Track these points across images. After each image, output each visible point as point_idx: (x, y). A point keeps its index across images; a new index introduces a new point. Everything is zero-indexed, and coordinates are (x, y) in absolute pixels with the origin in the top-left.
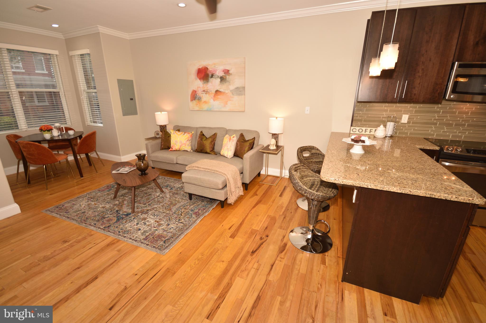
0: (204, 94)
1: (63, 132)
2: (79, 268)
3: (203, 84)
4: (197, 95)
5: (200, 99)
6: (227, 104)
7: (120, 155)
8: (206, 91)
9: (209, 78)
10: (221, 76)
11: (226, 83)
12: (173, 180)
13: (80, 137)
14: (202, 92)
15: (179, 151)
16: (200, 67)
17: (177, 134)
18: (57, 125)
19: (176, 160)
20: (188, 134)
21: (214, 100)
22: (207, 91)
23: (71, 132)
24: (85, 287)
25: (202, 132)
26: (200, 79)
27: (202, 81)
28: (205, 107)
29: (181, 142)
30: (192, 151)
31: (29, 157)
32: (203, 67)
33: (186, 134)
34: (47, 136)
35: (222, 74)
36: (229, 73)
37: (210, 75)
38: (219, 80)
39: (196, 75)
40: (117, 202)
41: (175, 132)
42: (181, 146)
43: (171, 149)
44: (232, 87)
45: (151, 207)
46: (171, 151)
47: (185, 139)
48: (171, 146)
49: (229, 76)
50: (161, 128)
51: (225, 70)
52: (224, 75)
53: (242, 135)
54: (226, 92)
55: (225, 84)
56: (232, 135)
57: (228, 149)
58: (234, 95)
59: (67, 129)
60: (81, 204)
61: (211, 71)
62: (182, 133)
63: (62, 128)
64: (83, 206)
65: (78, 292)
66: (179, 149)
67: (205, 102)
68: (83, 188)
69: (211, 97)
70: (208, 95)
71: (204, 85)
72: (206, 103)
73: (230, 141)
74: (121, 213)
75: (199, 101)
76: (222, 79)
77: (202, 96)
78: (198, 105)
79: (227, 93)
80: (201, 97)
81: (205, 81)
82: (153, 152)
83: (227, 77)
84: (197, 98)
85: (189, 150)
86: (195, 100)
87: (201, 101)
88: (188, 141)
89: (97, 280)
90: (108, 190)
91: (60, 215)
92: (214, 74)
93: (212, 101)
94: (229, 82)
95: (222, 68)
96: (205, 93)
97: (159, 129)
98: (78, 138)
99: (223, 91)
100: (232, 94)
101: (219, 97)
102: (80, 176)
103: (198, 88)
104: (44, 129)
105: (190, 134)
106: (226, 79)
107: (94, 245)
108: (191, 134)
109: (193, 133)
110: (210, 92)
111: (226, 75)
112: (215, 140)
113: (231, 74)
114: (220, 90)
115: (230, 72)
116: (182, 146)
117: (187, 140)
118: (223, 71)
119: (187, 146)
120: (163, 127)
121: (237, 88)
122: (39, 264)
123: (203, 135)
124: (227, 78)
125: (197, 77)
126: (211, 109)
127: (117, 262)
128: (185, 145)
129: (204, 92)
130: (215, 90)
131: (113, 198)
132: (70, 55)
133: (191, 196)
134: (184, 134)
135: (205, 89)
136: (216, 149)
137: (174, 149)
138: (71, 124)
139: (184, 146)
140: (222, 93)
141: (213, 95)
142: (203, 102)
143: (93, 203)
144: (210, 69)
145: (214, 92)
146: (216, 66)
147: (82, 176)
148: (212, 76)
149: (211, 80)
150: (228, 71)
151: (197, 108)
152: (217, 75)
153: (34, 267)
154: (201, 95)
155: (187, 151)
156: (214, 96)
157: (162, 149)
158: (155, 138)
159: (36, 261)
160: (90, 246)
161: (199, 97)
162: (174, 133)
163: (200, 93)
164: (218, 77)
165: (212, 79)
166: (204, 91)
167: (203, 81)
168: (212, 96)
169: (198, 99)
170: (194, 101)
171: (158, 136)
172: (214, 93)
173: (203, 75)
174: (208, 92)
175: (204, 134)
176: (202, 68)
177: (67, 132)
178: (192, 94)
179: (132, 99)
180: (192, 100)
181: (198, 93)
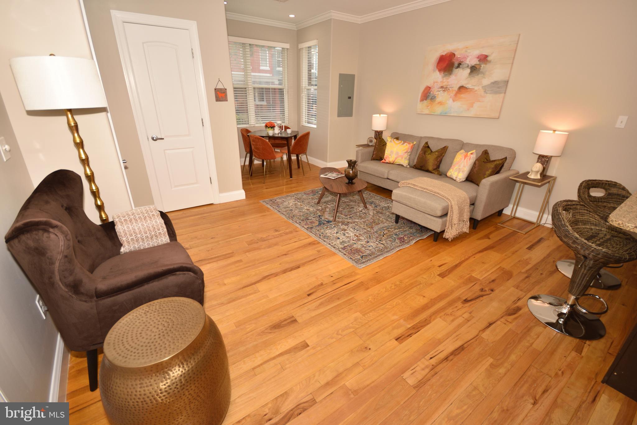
0: (442, 92)
1: (283, 130)
2: (286, 255)
3: (443, 77)
4: (431, 93)
5: (433, 98)
6: (472, 107)
7: (327, 162)
8: (444, 87)
9: (454, 69)
10: (473, 65)
11: (478, 75)
12: (379, 198)
13: (295, 137)
14: (438, 88)
15: (392, 164)
16: (444, 54)
17: (394, 142)
18: (279, 122)
19: (388, 174)
20: (408, 144)
21: (454, 101)
22: (447, 88)
23: (289, 131)
24: (290, 271)
25: (427, 143)
26: (440, 70)
27: (442, 73)
28: (438, 110)
29: (397, 153)
30: (409, 166)
31: (256, 150)
32: (448, 53)
33: (406, 144)
34: (271, 132)
35: (474, 62)
36: (487, 60)
37: (456, 65)
38: (468, 71)
39: (436, 64)
40: (320, 208)
41: (393, 140)
42: (396, 158)
43: (383, 161)
44: (486, 81)
45: (352, 220)
46: (383, 162)
47: (404, 150)
48: (385, 157)
49: (486, 64)
50: (376, 134)
51: (482, 55)
52: (478, 63)
53: (486, 153)
54: (476, 88)
55: (476, 76)
56: (470, 151)
57: (459, 169)
58: (487, 93)
59: (287, 128)
60: (290, 202)
61: (460, 58)
62: (401, 142)
63: (283, 126)
64: (291, 204)
65: (285, 273)
66: (394, 162)
67: (440, 103)
68: (292, 188)
69: (450, 96)
70: (446, 93)
71: (445, 78)
72: (441, 104)
73: (465, 159)
74: (323, 218)
75: (432, 102)
76: (474, 69)
77: (438, 95)
78: (429, 107)
79: (476, 91)
80: (436, 95)
81: (446, 73)
82: (363, 161)
83: (482, 66)
84: (430, 97)
85: (405, 165)
86: (426, 100)
87: (435, 101)
88: (406, 153)
89: (299, 269)
90: (312, 194)
91: (273, 208)
92: (463, 62)
93: (450, 101)
94: (484, 74)
95: (477, 52)
96: (443, 91)
97: (373, 135)
98: (293, 137)
99: (471, 88)
100: (485, 92)
101: (462, 95)
102: (289, 177)
103: (434, 82)
104: (269, 125)
105: (410, 144)
106: (480, 69)
107: (299, 240)
108: (412, 144)
109: (414, 143)
110: (450, 89)
111: (481, 63)
112: (443, 156)
113: (490, 62)
114: (467, 86)
115: (489, 59)
116: (398, 159)
117: (406, 151)
118: (478, 58)
119: (403, 159)
120: (378, 133)
121: (495, 83)
122: (258, 242)
123: (428, 147)
124: (482, 68)
125: (436, 68)
126: (446, 113)
127: (316, 260)
128: (402, 158)
129: (441, 89)
130: (458, 86)
131: (316, 203)
132: (299, 48)
133: (398, 218)
134: (403, 144)
135: (444, 84)
136: (442, 168)
137: (387, 161)
138: (289, 123)
139: (400, 158)
140: (469, 90)
141: (454, 92)
142: (437, 103)
143: (299, 204)
144: (458, 55)
145: (456, 88)
146: (469, 51)
147: (291, 177)
148: (459, 65)
149: (456, 71)
150: (487, 56)
151: (427, 112)
152: (466, 64)
153: (254, 243)
154: (437, 93)
155: (402, 166)
156: (456, 95)
157: (373, 159)
158: (367, 146)
159: (256, 239)
160: (295, 240)
161: (432, 97)
162: (391, 141)
163: (435, 91)
164: (468, 66)
165: (457, 69)
166: (442, 87)
167: (443, 73)
168: (452, 94)
169: (432, 99)
171: (371, 144)
172: (457, 90)
173: (445, 65)
174: (447, 89)
175: (430, 146)
176: (445, 55)
177: (286, 130)
178: (424, 91)
179: (350, 98)
180: (422, 100)
181: (432, 90)
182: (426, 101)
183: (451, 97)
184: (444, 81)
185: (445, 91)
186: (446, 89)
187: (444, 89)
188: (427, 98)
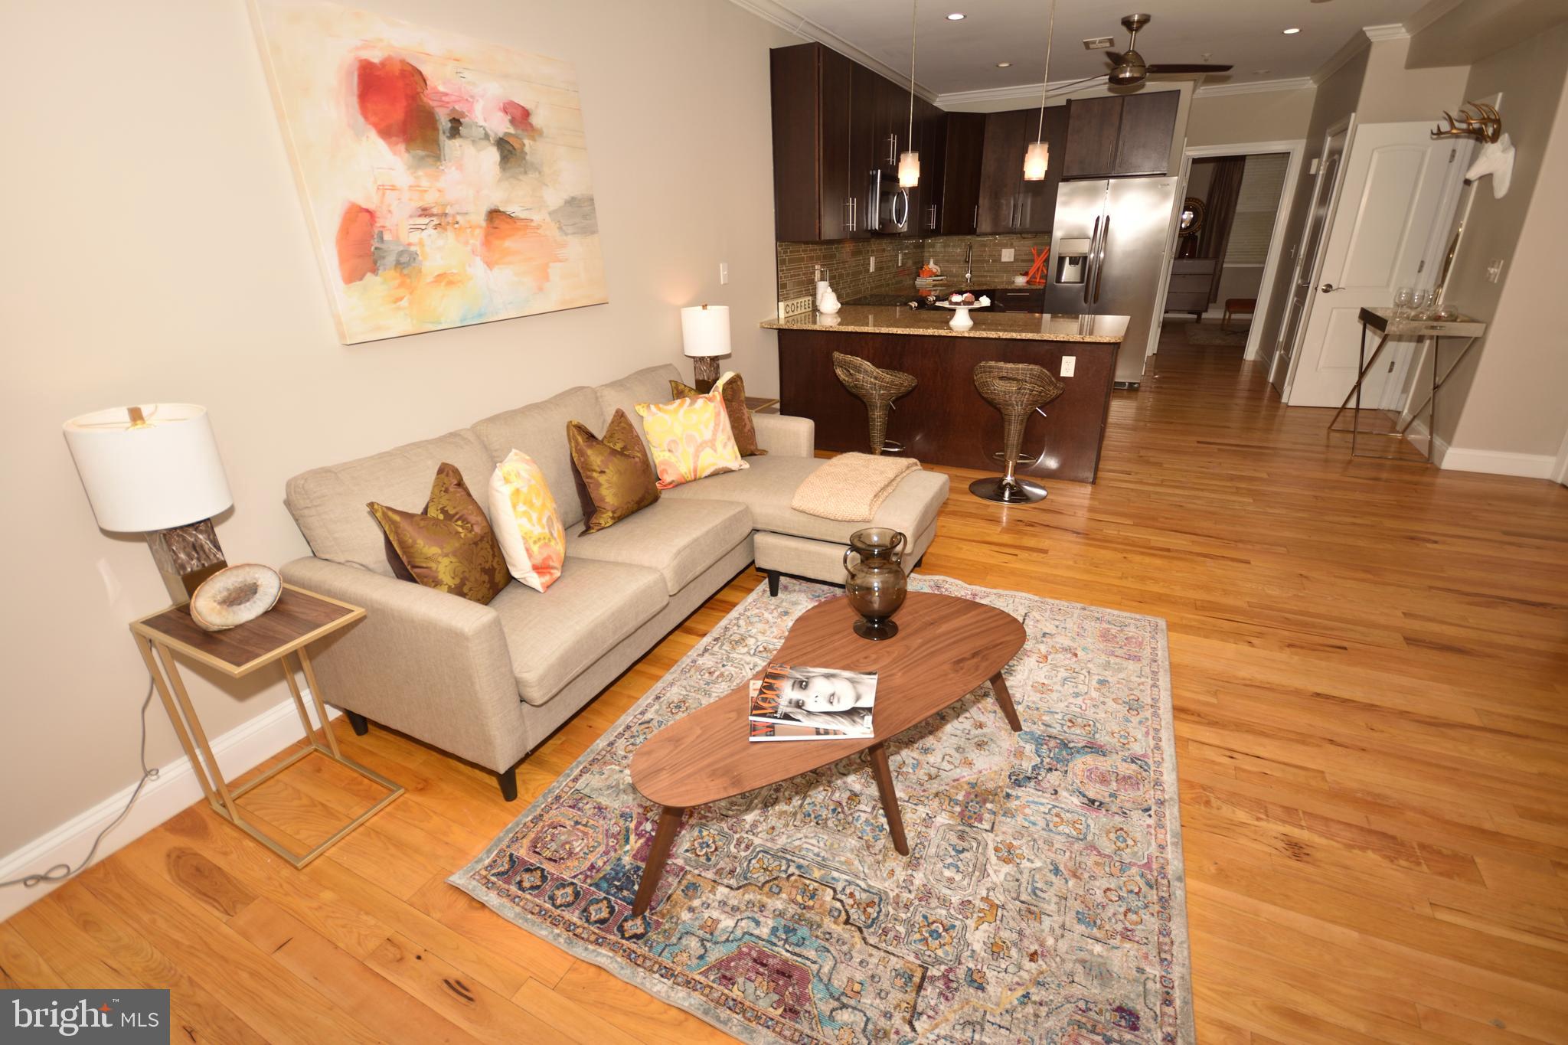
0: (430, 231)
3: (412, 167)
4: (387, 237)
5: (406, 263)
6: (547, 278)
8: (435, 211)
9: (442, 138)
10: (501, 135)
11: (527, 173)
14: (411, 217)
16: (374, 57)
21: (489, 265)
22: (446, 215)
26: (385, 134)
27: (402, 147)
28: (451, 307)
32: (389, 59)
35: (501, 125)
36: (531, 125)
37: (444, 123)
38: (493, 155)
39: (354, 100)
49: (535, 139)
51: (516, 105)
52: (512, 130)
54: (537, 217)
55: (521, 177)
58: (566, 234)
61: (446, 94)
67: (444, 279)
69: (469, 248)
70: (450, 234)
71: (420, 173)
72: (450, 283)
75: (409, 276)
76: (508, 151)
77: (421, 243)
78: (404, 303)
79: (538, 227)
80: (413, 249)
81: (419, 152)
83: (526, 142)
84: (391, 259)
86: (374, 271)
87: (420, 271)
92: (463, 115)
93: (478, 268)
94: (541, 173)
95: (496, 90)
96: (436, 227)
99: (522, 215)
100: (562, 228)
101: (508, 244)
103: (382, 189)
106: (524, 152)
107: (1235, 755)
110: (459, 218)
111: (521, 132)
113: (542, 133)
114: (509, 209)
115: (534, 122)
118: (506, 112)
121: (575, 203)
124: (527, 149)
125: (361, 120)
126: (480, 315)
129: (426, 220)
130: (484, 209)
135: (430, 199)
140: (519, 224)
141: (479, 233)
142: (429, 279)
144: (435, 80)
145: (480, 218)
146: (468, 75)
148: (456, 126)
149: (452, 147)
150: (528, 113)
151: (400, 324)
152: (475, 125)
154: (415, 237)
156: (487, 242)
161: (401, 253)
163: (401, 228)
164: (488, 137)
165: (456, 143)
166: (425, 212)
167: (407, 150)
168: (477, 239)
169: (399, 265)
170: (369, 276)
172: (484, 224)
173: (399, 113)
174: (450, 219)
176: (383, 65)
180: (352, 276)
181: (387, 224)
182: (378, 279)
183: (473, 252)
184: (425, 183)
185: (445, 229)
186: (444, 221)
187: (436, 221)
188: (375, 262)
